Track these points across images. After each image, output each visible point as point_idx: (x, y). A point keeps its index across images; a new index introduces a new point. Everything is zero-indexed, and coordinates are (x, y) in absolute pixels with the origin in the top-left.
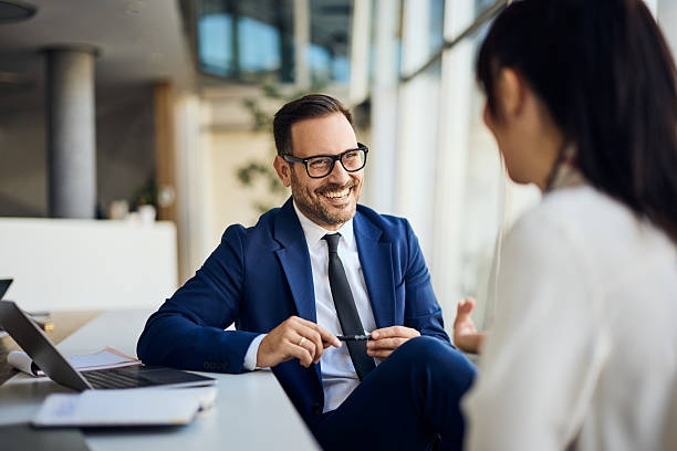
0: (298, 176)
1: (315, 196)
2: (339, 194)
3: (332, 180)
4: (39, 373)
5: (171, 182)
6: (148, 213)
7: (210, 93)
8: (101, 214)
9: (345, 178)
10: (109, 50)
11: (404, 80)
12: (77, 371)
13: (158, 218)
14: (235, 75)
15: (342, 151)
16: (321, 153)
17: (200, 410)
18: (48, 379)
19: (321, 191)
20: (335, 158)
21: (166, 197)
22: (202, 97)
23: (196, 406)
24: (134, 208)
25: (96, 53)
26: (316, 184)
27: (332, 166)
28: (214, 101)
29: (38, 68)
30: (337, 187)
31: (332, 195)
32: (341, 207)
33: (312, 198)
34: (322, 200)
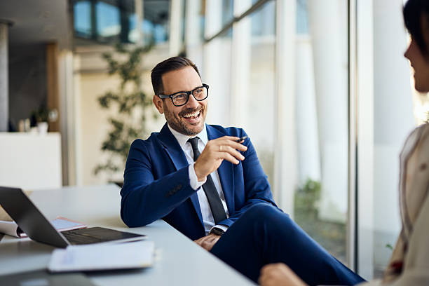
0: (168, 106)
1: (179, 118)
2: (193, 115)
3: (189, 107)
4: (22, 235)
5: (56, 107)
6: (43, 127)
7: (80, 50)
8: (12, 128)
9: (197, 104)
10: (18, 22)
11: (207, 41)
13: (49, 131)
14: (94, 38)
15: (193, 88)
16: (180, 90)
18: (29, 239)
19: (182, 114)
20: (189, 93)
21: (53, 116)
22: (75, 53)
24: (34, 124)
25: (10, 24)
26: (179, 109)
27: (188, 98)
28: (83, 55)
30: (192, 110)
31: (189, 116)
32: (195, 124)
33: (177, 118)
34: (183, 119)
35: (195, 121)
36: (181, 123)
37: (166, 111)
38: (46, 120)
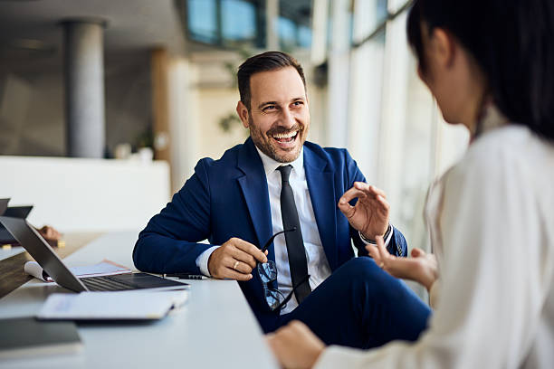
1: (266, 136)
3: (280, 124)
4: (49, 279)
5: (166, 129)
6: (146, 154)
7: (197, 57)
8: (108, 155)
9: (292, 122)
10: (115, 21)
11: (355, 46)
12: (77, 278)
13: (155, 158)
14: (219, 43)
17: (173, 308)
19: (272, 132)
21: (161, 141)
22: (192, 61)
23: (170, 306)
24: (135, 150)
25: (104, 24)
28: (202, 64)
29: (57, 38)
30: (285, 130)
31: (280, 136)
32: (287, 150)
33: (264, 138)
34: (272, 142)
35: (288, 145)
36: (268, 145)
37: (251, 125)
38: (150, 144)
